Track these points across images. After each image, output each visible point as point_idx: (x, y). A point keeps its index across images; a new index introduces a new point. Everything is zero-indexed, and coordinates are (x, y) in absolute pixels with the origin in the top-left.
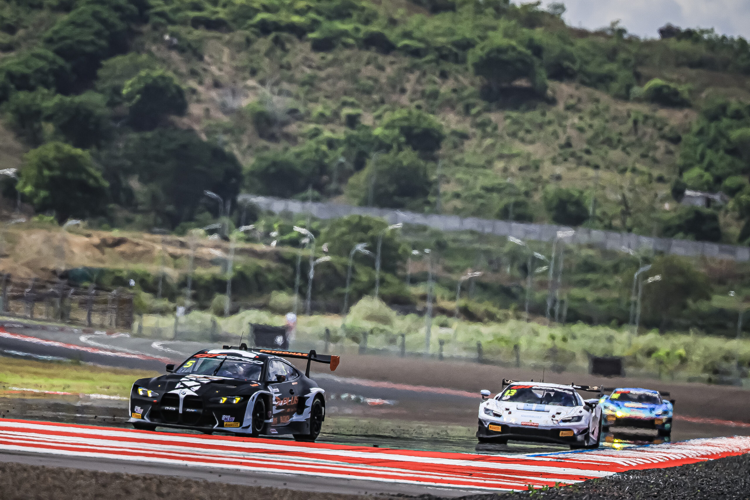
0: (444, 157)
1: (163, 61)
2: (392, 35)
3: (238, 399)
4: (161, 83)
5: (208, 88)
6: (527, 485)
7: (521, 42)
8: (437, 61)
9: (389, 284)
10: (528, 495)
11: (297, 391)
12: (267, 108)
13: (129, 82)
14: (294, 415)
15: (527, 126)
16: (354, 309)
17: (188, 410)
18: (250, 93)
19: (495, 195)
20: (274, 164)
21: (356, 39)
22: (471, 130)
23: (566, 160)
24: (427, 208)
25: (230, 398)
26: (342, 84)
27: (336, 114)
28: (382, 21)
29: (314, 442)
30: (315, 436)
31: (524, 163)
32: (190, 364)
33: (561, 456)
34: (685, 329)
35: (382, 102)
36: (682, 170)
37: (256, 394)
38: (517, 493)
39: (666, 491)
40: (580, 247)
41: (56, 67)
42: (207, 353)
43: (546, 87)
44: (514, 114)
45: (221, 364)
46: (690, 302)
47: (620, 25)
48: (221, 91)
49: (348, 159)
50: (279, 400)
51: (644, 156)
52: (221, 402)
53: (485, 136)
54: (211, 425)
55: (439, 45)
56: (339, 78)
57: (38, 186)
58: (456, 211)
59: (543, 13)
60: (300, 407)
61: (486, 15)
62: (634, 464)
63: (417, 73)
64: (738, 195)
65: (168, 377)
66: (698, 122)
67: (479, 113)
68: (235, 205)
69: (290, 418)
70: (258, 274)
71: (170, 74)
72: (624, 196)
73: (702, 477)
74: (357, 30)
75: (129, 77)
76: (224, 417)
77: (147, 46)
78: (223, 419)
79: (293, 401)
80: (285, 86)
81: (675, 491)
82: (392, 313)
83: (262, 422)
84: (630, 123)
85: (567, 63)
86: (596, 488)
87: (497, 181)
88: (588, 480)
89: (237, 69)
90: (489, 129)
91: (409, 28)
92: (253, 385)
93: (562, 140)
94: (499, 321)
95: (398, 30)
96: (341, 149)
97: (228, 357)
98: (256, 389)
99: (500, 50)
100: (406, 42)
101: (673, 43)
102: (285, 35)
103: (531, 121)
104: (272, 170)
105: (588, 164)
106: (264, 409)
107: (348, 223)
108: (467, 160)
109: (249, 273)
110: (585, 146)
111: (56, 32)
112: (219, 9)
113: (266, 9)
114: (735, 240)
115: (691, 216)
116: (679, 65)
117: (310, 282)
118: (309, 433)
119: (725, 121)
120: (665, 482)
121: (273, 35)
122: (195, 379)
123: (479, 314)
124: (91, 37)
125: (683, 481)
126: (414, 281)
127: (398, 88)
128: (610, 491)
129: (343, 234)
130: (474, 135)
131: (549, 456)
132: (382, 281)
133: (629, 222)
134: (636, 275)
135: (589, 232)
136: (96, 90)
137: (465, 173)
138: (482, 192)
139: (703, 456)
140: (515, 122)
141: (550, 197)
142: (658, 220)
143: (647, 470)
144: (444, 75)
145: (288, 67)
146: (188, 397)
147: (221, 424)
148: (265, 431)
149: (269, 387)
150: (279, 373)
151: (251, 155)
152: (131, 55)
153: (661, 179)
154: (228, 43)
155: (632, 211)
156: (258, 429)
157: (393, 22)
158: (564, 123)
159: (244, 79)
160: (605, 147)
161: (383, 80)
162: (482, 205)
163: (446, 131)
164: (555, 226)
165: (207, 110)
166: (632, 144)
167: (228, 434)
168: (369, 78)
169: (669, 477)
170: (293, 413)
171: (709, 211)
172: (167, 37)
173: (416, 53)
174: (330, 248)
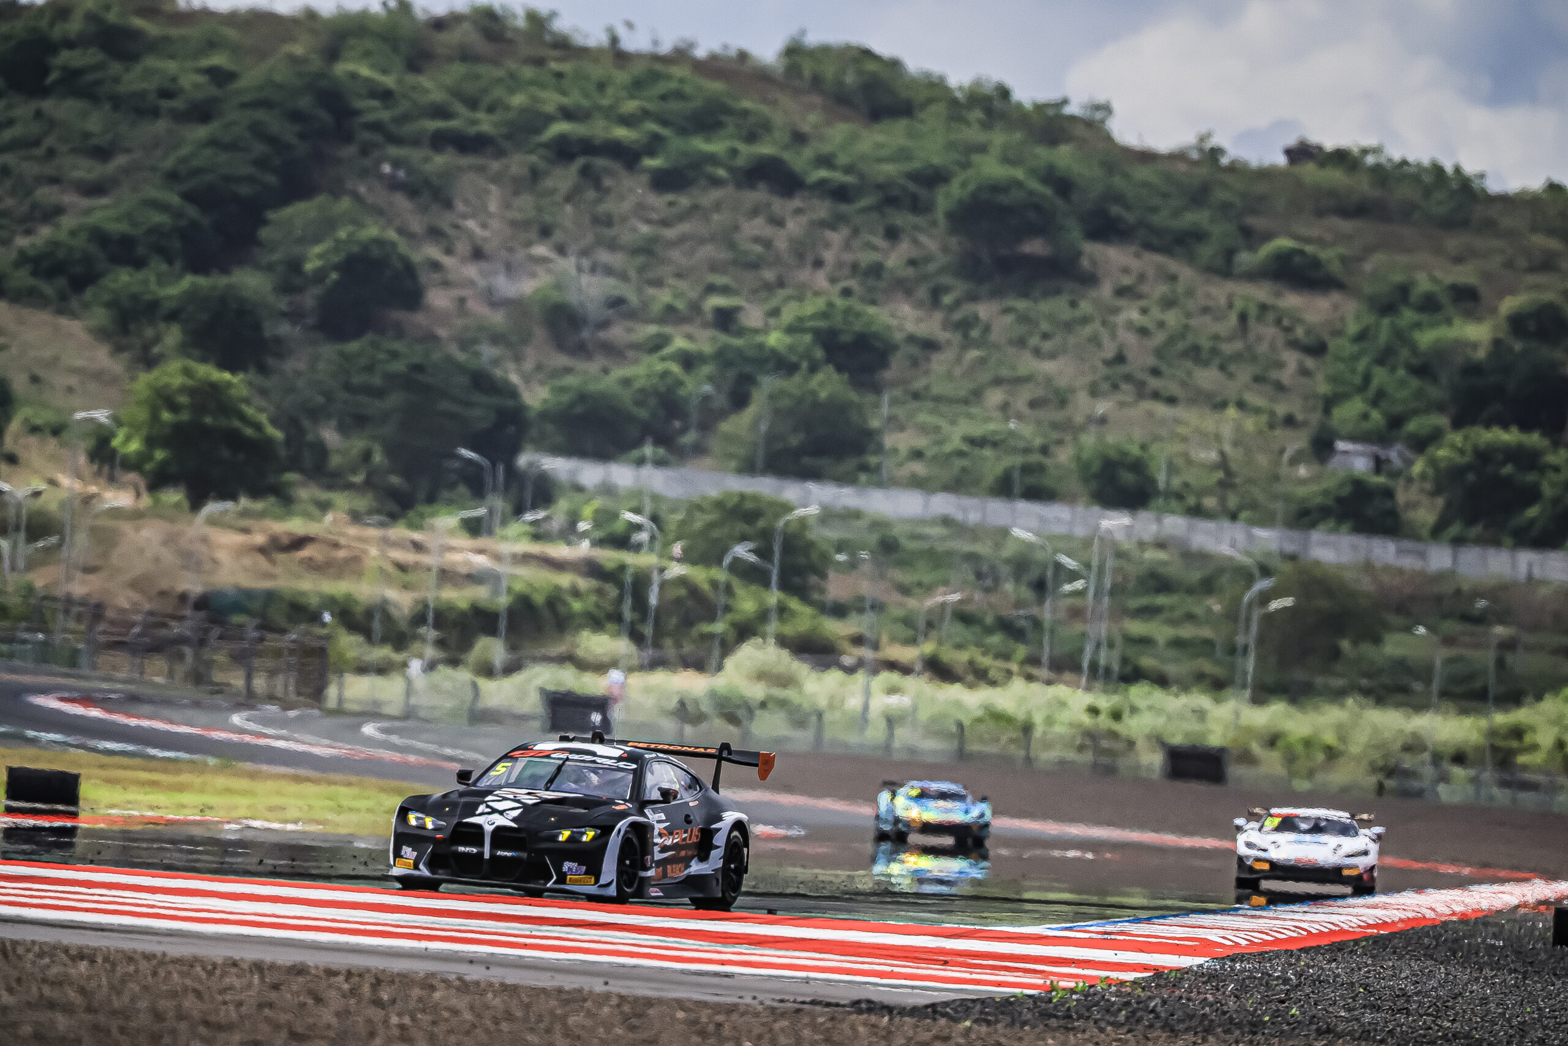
0: (893, 384)
1: (378, 212)
2: (799, 160)
3: (591, 834)
4: (375, 252)
5: (464, 260)
6: (1048, 982)
7: (1032, 172)
8: (878, 208)
9: (793, 614)
10: (1050, 1000)
11: (698, 818)
12: (572, 297)
13: (317, 249)
14: (693, 863)
15: (1045, 326)
16: (730, 663)
17: (499, 853)
18: (539, 270)
19: (988, 452)
20: (582, 397)
21: (731, 170)
22: (942, 336)
23: (1115, 387)
24: (863, 477)
25: (578, 832)
26: (708, 251)
27: (696, 308)
28: (781, 135)
29: (729, 911)
30: (729, 899)
31: (1040, 392)
32: (501, 769)
33: (1109, 928)
34: (1337, 695)
35: (781, 284)
36: (1329, 404)
37: (622, 825)
38: (1030, 996)
39: (1300, 991)
40: (1142, 545)
41: (183, 223)
42: (532, 749)
43: (1079, 254)
44: (1021, 305)
45: (559, 768)
46: (1345, 645)
47: (1215, 141)
48: (484, 265)
49: (718, 388)
50: (665, 835)
51: (1258, 379)
52: (561, 839)
53: (968, 343)
54: (542, 882)
55: (881, 179)
56: (702, 241)
57: (151, 442)
58: (917, 483)
59: (1072, 118)
60: (703, 848)
61: (968, 123)
62: (1244, 943)
63: (845, 231)
64: (1431, 450)
65: (462, 794)
66: (1358, 318)
67: (958, 303)
68: (513, 475)
69: (685, 869)
70: (554, 600)
71: (392, 235)
72: (1222, 454)
73: (1367, 965)
74: (734, 152)
75: (317, 240)
76: (567, 866)
77: (349, 185)
78: (565, 868)
79: (691, 836)
80: (604, 256)
81: (1319, 992)
82: (801, 668)
83: (635, 875)
84: (1233, 320)
85: (1115, 210)
86: (1174, 985)
87: (992, 426)
88: (1159, 973)
89: (514, 224)
90: (975, 333)
91: (826, 148)
92: (618, 808)
93: (1109, 352)
94: (993, 683)
95: (808, 153)
96: (707, 369)
97: (571, 757)
98: (623, 815)
99: (996, 188)
100: (823, 173)
101: (1309, 171)
102: (601, 162)
103: (1051, 318)
104: (579, 410)
105: (1156, 396)
106: (639, 853)
107: (719, 504)
108: (936, 390)
109: (539, 599)
110: (1151, 361)
111: (184, 160)
112: (480, 115)
113: (568, 114)
114: (1425, 532)
115: (1346, 491)
116: (1320, 213)
117: (652, 614)
118: (720, 895)
119: (1408, 316)
120: (1299, 975)
121: (581, 161)
122: (511, 797)
123: (959, 670)
124: (248, 170)
125: (1333, 972)
126: (839, 611)
127: (810, 258)
128: (1199, 993)
129: (711, 526)
130: (949, 342)
131: (1088, 928)
132: (782, 610)
133: (1233, 501)
134: (1246, 599)
135: (1159, 520)
136: (258, 267)
137: (932, 412)
138: (965, 448)
139: (1369, 926)
140: (1024, 319)
141: (1085, 455)
142: (1287, 498)
143: (1267, 953)
144: (892, 234)
145: (607, 221)
146: (499, 830)
147: (562, 879)
148: (640, 893)
149: (646, 811)
150: (666, 786)
151: (542, 383)
152: (320, 199)
153: (1290, 421)
154: (496, 179)
155: (1237, 480)
156: (627, 887)
157: (799, 138)
158: (1112, 318)
159: (529, 244)
160: (1189, 364)
161: (781, 244)
162: (964, 470)
163: (898, 336)
164: (1096, 509)
165: (462, 301)
166: (1237, 357)
167: (572, 897)
168: (757, 240)
169: (1308, 966)
170: (692, 858)
171: (1381, 480)
172: (387, 168)
173: (841, 194)
174: (685, 550)
